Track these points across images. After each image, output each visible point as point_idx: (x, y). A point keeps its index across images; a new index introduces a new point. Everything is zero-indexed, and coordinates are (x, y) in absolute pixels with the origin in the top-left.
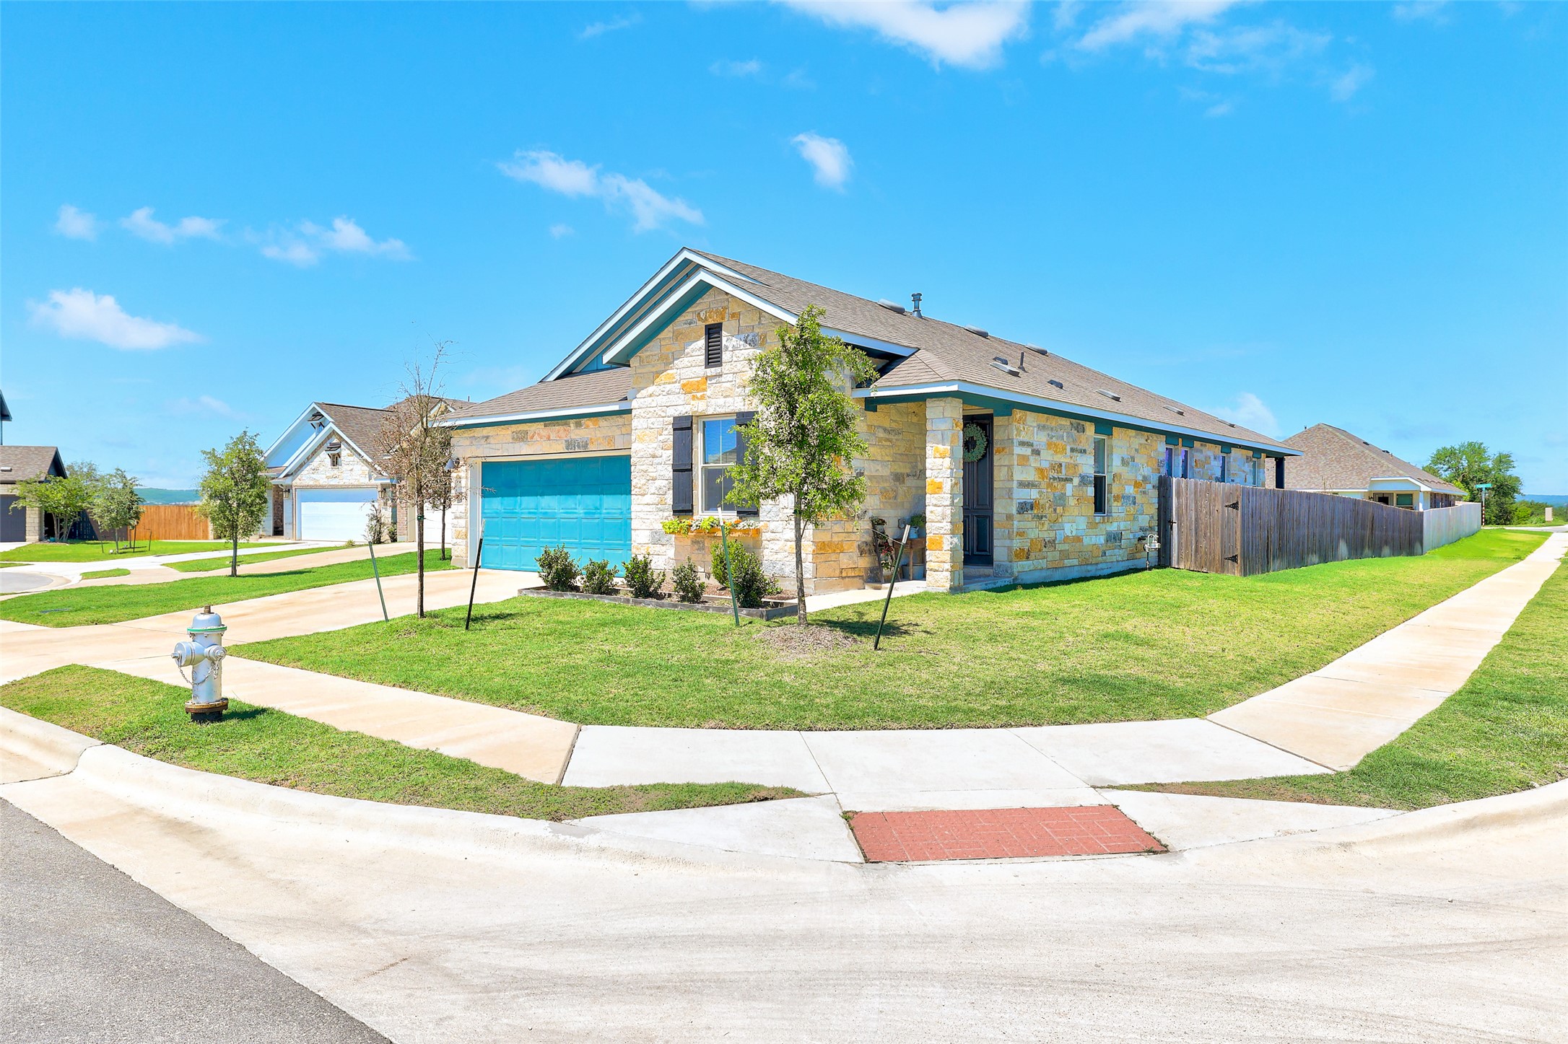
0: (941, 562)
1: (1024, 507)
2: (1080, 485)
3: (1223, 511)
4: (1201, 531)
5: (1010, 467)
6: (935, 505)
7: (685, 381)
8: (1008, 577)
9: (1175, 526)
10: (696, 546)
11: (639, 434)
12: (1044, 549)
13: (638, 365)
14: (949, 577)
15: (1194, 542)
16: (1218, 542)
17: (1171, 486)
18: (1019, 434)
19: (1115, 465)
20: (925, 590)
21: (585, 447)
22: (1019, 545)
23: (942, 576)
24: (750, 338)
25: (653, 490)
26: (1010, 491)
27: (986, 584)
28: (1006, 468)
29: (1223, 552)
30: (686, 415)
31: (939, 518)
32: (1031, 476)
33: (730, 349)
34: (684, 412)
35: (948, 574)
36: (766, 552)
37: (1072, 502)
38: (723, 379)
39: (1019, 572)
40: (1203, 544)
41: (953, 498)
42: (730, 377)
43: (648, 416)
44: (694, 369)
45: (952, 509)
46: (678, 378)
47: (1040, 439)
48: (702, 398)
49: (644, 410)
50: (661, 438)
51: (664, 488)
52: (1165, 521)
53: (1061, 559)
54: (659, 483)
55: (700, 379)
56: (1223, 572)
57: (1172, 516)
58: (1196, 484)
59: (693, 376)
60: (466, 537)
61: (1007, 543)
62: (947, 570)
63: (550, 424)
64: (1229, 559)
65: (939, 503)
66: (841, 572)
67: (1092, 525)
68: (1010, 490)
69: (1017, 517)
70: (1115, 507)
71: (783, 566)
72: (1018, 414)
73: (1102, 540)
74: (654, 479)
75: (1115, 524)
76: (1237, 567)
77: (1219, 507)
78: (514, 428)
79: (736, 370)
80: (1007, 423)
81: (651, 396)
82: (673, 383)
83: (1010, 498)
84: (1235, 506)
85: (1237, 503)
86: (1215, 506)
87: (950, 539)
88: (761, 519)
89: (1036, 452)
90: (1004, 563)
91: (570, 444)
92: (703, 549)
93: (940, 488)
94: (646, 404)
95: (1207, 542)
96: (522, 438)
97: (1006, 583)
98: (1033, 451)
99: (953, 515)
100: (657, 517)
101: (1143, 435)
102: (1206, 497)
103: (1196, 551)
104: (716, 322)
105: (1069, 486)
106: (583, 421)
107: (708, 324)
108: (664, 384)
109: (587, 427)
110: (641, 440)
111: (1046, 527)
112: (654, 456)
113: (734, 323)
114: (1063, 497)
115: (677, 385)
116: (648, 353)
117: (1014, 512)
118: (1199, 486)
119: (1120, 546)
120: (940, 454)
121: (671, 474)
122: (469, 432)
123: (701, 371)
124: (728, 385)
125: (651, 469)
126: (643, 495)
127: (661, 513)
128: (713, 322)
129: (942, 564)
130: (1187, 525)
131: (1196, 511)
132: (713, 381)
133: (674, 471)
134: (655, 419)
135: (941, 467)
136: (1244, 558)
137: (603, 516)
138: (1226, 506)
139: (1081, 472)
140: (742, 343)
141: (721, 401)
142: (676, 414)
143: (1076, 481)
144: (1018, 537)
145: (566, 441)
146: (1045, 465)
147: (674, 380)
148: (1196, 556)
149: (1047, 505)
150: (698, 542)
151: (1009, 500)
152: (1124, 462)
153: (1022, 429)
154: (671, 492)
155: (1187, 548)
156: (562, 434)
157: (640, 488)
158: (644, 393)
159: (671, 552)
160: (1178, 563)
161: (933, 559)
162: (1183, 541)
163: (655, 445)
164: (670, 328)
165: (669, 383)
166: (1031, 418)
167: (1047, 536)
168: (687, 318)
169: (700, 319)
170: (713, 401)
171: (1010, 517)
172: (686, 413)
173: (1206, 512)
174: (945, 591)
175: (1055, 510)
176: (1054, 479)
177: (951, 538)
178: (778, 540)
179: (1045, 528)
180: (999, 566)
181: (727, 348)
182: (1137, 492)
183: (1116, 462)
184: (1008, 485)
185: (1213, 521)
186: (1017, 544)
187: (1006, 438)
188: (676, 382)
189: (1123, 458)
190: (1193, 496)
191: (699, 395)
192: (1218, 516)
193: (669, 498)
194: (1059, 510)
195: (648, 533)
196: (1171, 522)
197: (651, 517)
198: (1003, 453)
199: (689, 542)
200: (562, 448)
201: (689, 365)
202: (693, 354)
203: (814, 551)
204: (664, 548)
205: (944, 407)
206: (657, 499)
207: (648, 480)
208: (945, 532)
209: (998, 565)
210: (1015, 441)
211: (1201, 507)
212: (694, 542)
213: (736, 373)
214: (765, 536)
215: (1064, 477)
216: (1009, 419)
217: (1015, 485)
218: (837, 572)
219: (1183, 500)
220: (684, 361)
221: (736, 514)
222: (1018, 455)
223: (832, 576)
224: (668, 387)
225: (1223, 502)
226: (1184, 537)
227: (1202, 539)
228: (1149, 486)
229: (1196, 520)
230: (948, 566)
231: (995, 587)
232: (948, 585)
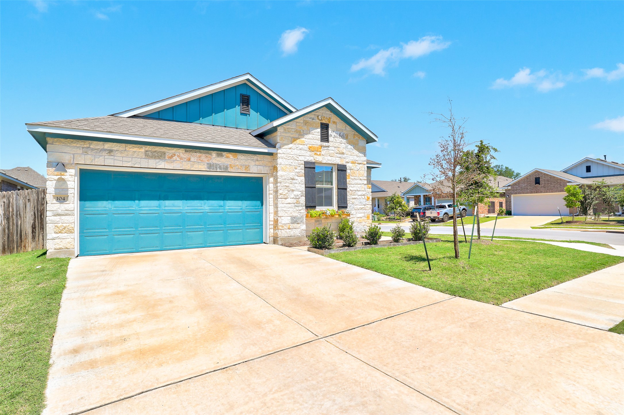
7: (311, 146)
10: (318, 223)
11: (283, 167)
13: (282, 131)
21: (226, 169)
24: (341, 134)
25: (292, 196)
30: (310, 161)
33: (333, 136)
34: (310, 159)
38: (330, 149)
42: (333, 148)
43: (289, 159)
44: (315, 141)
46: (307, 143)
48: (320, 155)
49: (286, 155)
50: (296, 170)
51: (300, 196)
54: (296, 193)
55: (318, 146)
59: (315, 144)
63: (191, 151)
74: (293, 191)
79: (335, 146)
81: (290, 149)
82: (303, 145)
91: (210, 166)
92: (321, 224)
94: (288, 152)
96: (161, 156)
100: (295, 210)
104: (326, 123)
106: (224, 153)
107: (322, 122)
108: (298, 144)
109: (228, 157)
110: (283, 170)
112: (293, 179)
113: (334, 125)
115: (305, 146)
116: (289, 127)
121: (304, 189)
123: (319, 143)
124: (332, 151)
125: (291, 186)
126: (286, 199)
127: (297, 208)
128: (325, 122)
132: (325, 148)
133: (306, 187)
134: (293, 161)
137: (226, 210)
140: (338, 135)
141: (330, 158)
142: (305, 160)
145: (208, 164)
147: (304, 144)
150: (319, 221)
156: (206, 160)
157: (285, 195)
159: (304, 227)
163: (294, 174)
164: (302, 118)
165: (301, 145)
168: (311, 116)
169: (318, 119)
170: (326, 157)
172: (311, 160)
181: (331, 136)
188: (305, 145)
191: (318, 153)
195: (289, 218)
197: (291, 210)
199: (313, 221)
200: (204, 167)
201: (312, 138)
202: (314, 134)
204: (299, 225)
206: (295, 201)
207: (289, 191)
212: (316, 221)
213: (335, 147)
220: (310, 136)
224: (301, 146)
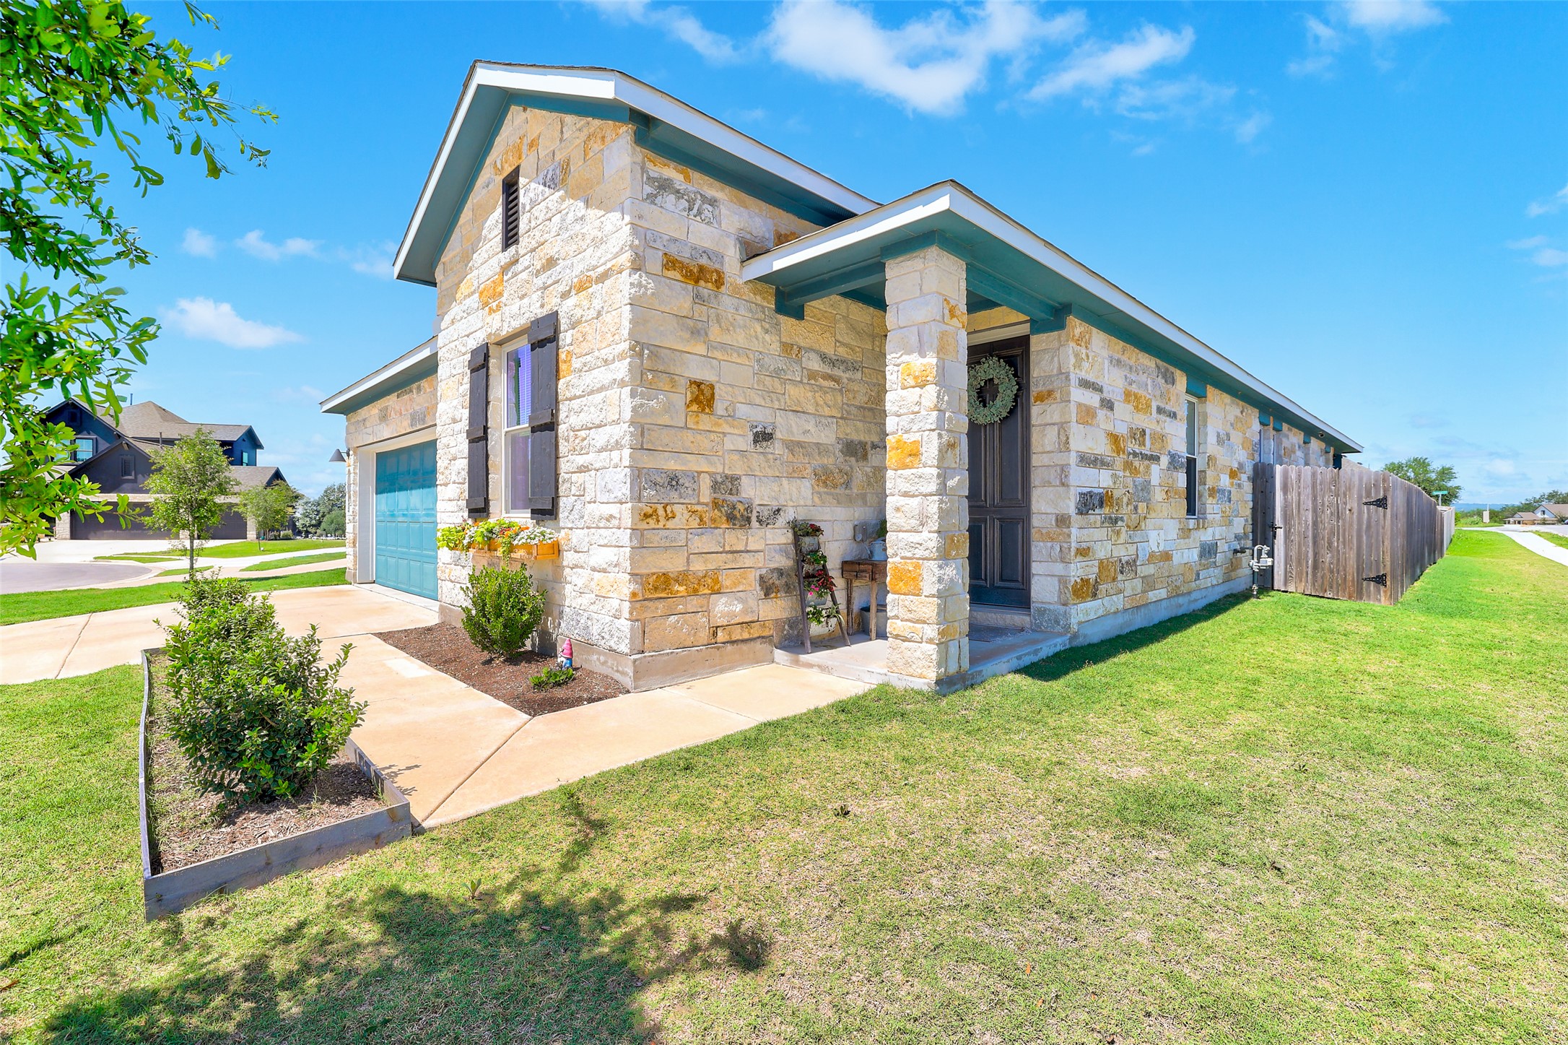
0: (918, 621)
1: (1090, 502)
2: (1168, 469)
3: (1360, 513)
4: (1323, 539)
5: (1063, 427)
6: (906, 494)
7: (483, 287)
8: (1060, 635)
9: (1280, 533)
11: (444, 390)
12: (1120, 577)
14: (934, 657)
15: (1311, 555)
16: (1352, 555)
17: (1273, 477)
18: (1078, 365)
19: (1210, 445)
20: (886, 679)
21: (423, 421)
22: (1080, 573)
23: (918, 654)
24: (550, 175)
25: (454, 477)
26: (1062, 470)
27: (1019, 658)
28: (1056, 428)
29: (1359, 570)
30: (482, 344)
31: (914, 522)
32: (1101, 447)
33: (528, 206)
35: (932, 649)
36: (568, 588)
37: (1159, 495)
38: (519, 265)
39: (1080, 623)
40: (1327, 558)
41: (943, 477)
42: (527, 260)
43: (452, 357)
44: (492, 260)
45: (941, 502)
46: (476, 284)
47: (1113, 382)
48: (498, 308)
49: (448, 349)
50: (459, 390)
51: (462, 472)
52: (1264, 524)
53: (1144, 592)
54: (457, 465)
55: (497, 274)
56: (1361, 599)
57: (1274, 518)
58: (1314, 474)
59: (491, 272)
61: (1059, 568)
62: (930, 641)
63: (401, 393)
64: (1370, 579)
65: (912, 489)
66: (715, 634)
67: (1185, 533)
68: (1064, 469)
69: (1076, 520)
70: (1212, 507)
71: (590, 623)
72: (1076, 325)
73: (1194, 555)
74: (455, 458)
75: (1210, 530)
76: (1385, 592)
77: (1353, 504)
78: (380, 404)
79: (534, 244)
80: (1056, 344)
81: (453, 323)
82: (472, 294)
83: (1063, 484)
84: (1381, 503)
85: (1385, 498)
86: (1345, 504)
87: (936, 570)
88: (562, 524)
89: (1108, 405)
90: (1051, 607)
93: (915, 454)
94: (450, 337)
95: (1332, 557)
97: (1059, 648)
98: (1102, 400)
99: (943, 514)
100: (458, 520)
101: (1238, 405)
102: (1331, 491)
103: (1315, 567)
104: (514, 167)
105: (1155, 468)
106: (423, 383)
107: (505, 175)
108: (464, 300)
109: (425, 391)
110: (446, 397)
111: (1123, 536)
112: (454, 421)
113: (530, 157)
114: (1146, 486)
115: (476, 295)
117: (1072, 510)
118: (1319, 477)
119: (1215, 562)
120: (916, 378)
121: (467, 448)
122: (355, 416)
123: (499, 258)
124: (525, 275)
125: (452, 442)
126: (447, 485)
127: (461, 514)
128: (510, 169)
129: (919, 626)
130: (1299, 532)
131: (1315, 511)
132: (510, 273)
133: (470, 442)
134: (456, 360)
135: (916, 409)
136: (1393, 577)
138: (1366, 504)
139: (1169, 448)
140: (541, 187)
141: (517, 308)
142: (473, 346)
143: (1165, 460)
144: (1079, 558)
145: (411, 414)
146: (1122, 430)
147: (473, 289)
148: (1314, 575)
149: (1125, 500)
151: (1061, 489)
152: (1220, 441)
153: (1084, 356)
154: (467, 478)
155: (1299, 562)
157: (444, 474)
158: (447, 319)
160: (1286, 584)
161: (903, 613)
162: (1293, 554)
163: (456, 403)
165: (469, 296)
166: (1100, 342)
167: (1124, 553)
169: (497, 172)
170: (508, 312)
171: (1062, 521)
172: (483, 340)
173: (1332, 513)
174: (925, 688)
175: (1136, 508)
176: (1135, 454)
177: (940, 567)
178: (582, 567)
179: (1121, 540)
180: (1042, 612)
181: (525, 205)
182: (1232, 484)
183: (1212, 439)
184: (1059, 459)
185: (1344, 525)
186: (1078, 570)
187: (1055, 372)
188: (475, 291)
189: (1218, 434)
190: (1309, 490)
191: (495, 305)
192: (1351, 518)
193: (465, 489)
194: (1142, 507)
196: (1274, 528)
197: (453, 519)
198: (1050, 401)
199: (484, 563)
201: (487, 255)
202: (491, 235)
204: (464, 572)
205: (921, 272)
206: (456, 491)
207: (450, 461)
208: (927, 554)
209: (1039, 610)
210: (1072, 376)
211: (1323, 505)
213: (535, 250)
214: (569, 558)
215: (1149, 453)
216: (1059, 337)
217: (1073, 459)
218: (704, 635)
219: (1293, 496)
220: (481, 253)
221: (529, 515)
222: (1079, 405)
223: (687, 644)
224: (468, 303)
225: (1360, 497)
226: (1295, 548)
227: (1324, 551)
228: (1244, 477)
229: (1315, 523)
230: (931, 631)
231: (1035, 659)
232: (932, 675)
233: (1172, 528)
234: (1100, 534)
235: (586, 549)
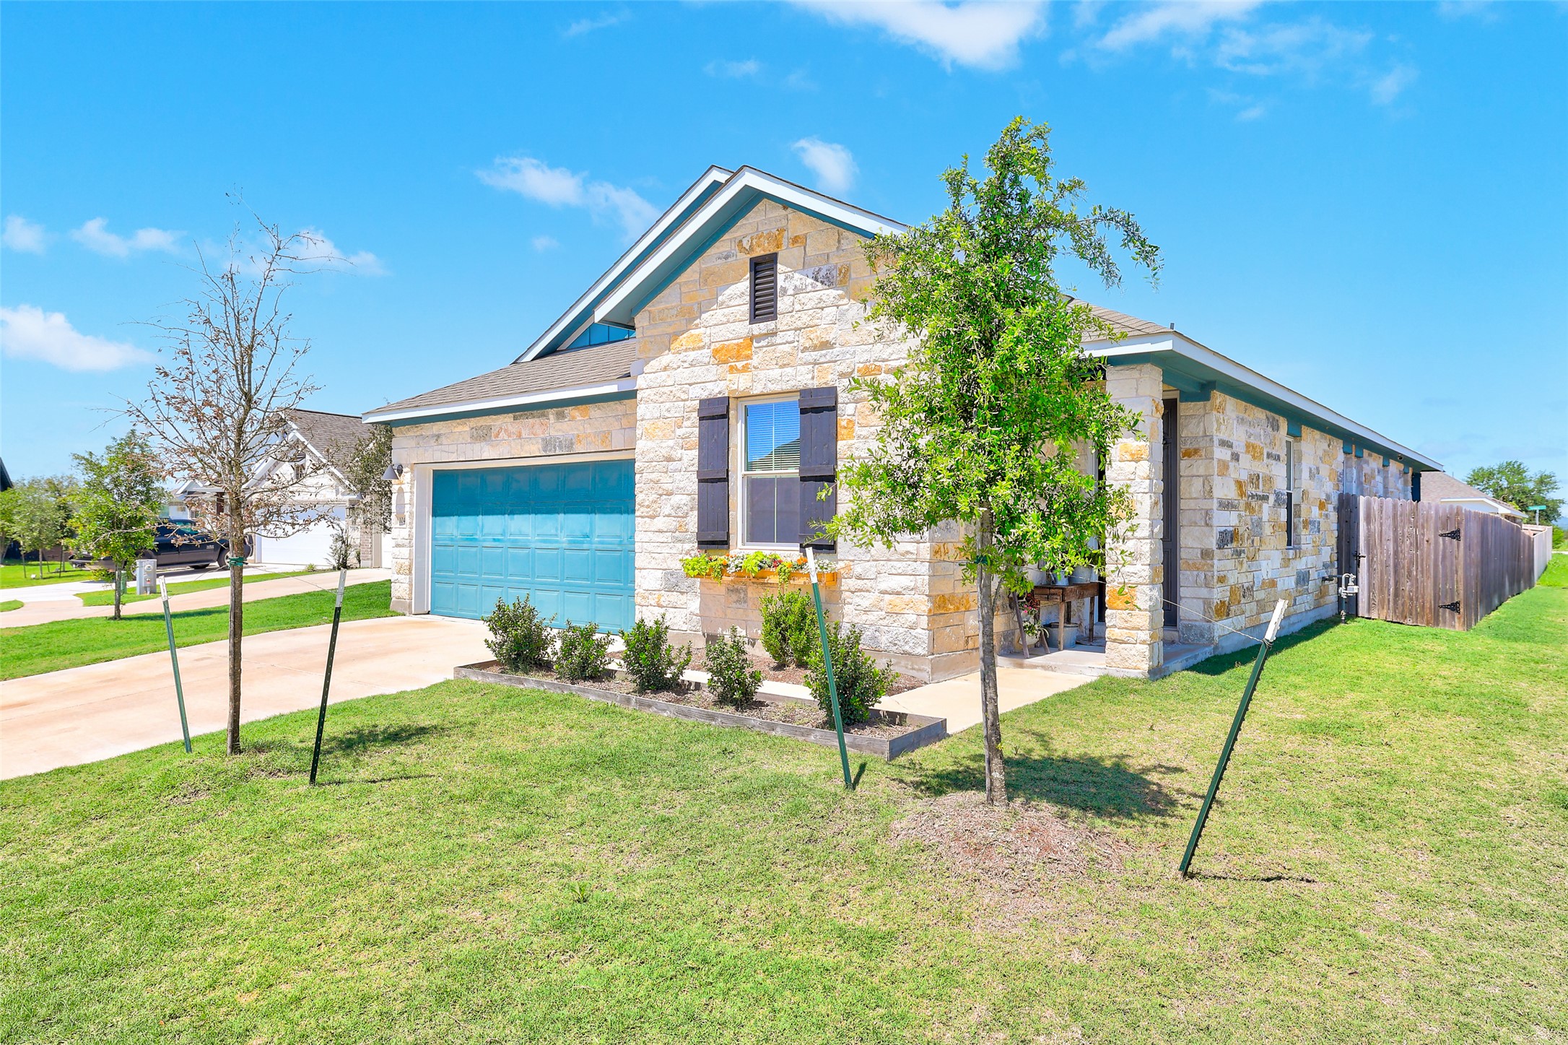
0: (1133, 629)
1: (1227, 538)
2: (1274, 507)
3: (1436, 543)
4: (1403, 568)
5: (1207, 479)
7: (718, 345)
8: (1205, 646)
9: (1363, 561)
10: (734, 597)
11: (648, 427)
12: (1243, 600)
13: (646, 324)
14: (1147, 653)
15: (1392, 582)
16: (1430, 584)
17: (1357, 507)
18: (1218, 429)
19: (1305, 482)
20: (1106, 672)
21: (569, 447)
22: (1219, 596)
23: (1133, 652)
24: (823, 273)
25: (667, 510)
26: (1207, 513)
27: (1187, 660)
28: (1201, 479)
29: (1436, 597)
30: (719, 396)
31: (1130, 558)
32: (1230, 493)
33: (790, 292)
34: (717, 391)
35: (1145, 648)
36: (847, 609)
37: (1268, 530)
38: (778, 339)
39: (1220, 637)
40: (1407, 586)
41: (1152, 526)
42: (790, 336)
43: (661, 400)
44: (732, 326)
45: (1151, 543)
46: (707, 340)
47: (1238, 436)
48: (745, 369)
49: (655, 390)
50: (679, 432)
51: (685, 508)
52: (1349, 553)
53: (1258, 614)
54: (676, 499)
55: (742, 340)
56: (1438, 625)
57: (1358, 547)
58: (1395, 506)
59: (731, 336)
60: (410, 573)
61: (1204, 592)
62: (1143, 642)
63: (521, 415)
64: (1445, 607)
65: (1129, 534)
66: (967, 642)
67: (1286, 562)
68: (1208, 513)
69: (1217, 552)
70: (1306, 538)
71: (877, 634)
72: (1218, 397)
73: (1293, 581)
74: (670, 494)
75: (1304, 559)
76: (1459, 618)
77: (1430, 535)
78: (474, 422)
79: (799, 324)
80: (1202, 411)
81: (665, 369)
82: (699, 348)
83: (1207, 525)
84: (1455, 535)
85: (1458, 531)
86: (1423, 534)
87: (1148, 592)
88: (839, 556)
89: (1236, 457)
90: (1197, 623)
91: (547, 443)
92: (745, 602)
93: (1131, 509)
94: (658, 381)
95: (1412, 585)
96: (483, 436)
97: (1208, 655)
98: (1232, 454)
99: (1153, 552)
100: (674, 551)
101: (1326, 439)
102: (1410, 522)
103: (1396, 595)
104: (768, 252)
105: (1265, 506)
106: (568, 410)
107: (754, 255)
108: (686, 350)
109: (573, 419)
110: (649, 435)
111: (1245, 565)
112: (669, 459)
113: (797, 251)
114: (1259, 524)
115: (706, 350)
116: (662, 306)
117: (1214, 547)
118: (1399, 509)
119: (1307, 589)
120: (1132, 455)
121: (695, 487)
122: (416, 429)
123: (745, 328)
124: (787, 348)
125: (665, 479)
126: (652, 517)
127: (679, 545)
128: (762, 253)
129: (1133, 632)
130: (1381, 561)
131: (1396, 541)
132: (763, 343)
133: (700, 481)
134: (672, 404)
135: (1133, 477)
136: (1467, 605)
137: (594, 546)
138: (1442, 535)
139: (1275, 488)
140: (810, 281)
141: (776, 373)
142: (704, 395)
143: (1272, 498)
144: (1220, 584)
145: (543, 439)
146: (1244, 477)
147: (703, 344)
148: (1395, 602)
149: (1246, 535)
150: (737, 591)
151: (1206, 529)
152: (1312, 476)
153: (1222, 421)
154: (696, 513)
155: (1381, 591)
156: (538, 429)
157: (648, 507)
158: (654, 364)
159: (695, 605)
160: (1369, 611)
161: (1119, 623)
162: (1376, 582)
163: (671, 443)
164: (695, 266)
165: (694, 349)
166: (1231, 406)
167: (1245, 580)
168: (722, 249)
169: (742, 249)
170: (762, 374)
171: (1206, 554)
172: (720, 393)
173: (1411, 544)
174: (1141, 676)
175: (1253, 541)
176: (1253, 496)
177: (1151, 589)
178: (868, 591)
179: (1244, 570)
180: (1189, 628)
181: (784, 290)
182: (1321, 515)
183: (1305, 475)
184: (1205, 504)
185: (1422, 555)
186: (1219, 594)
187: (1201, 434)
188: (703, 347)
189: (1310, 469)
190: (1390, 521)
191: (739, 365)
192: (1429, 549)
193: (692, 522)
194: (1257, 539)
195: (659, 574)
196: (1358, 557)
197: (666, 550)
198: (1196, 457)
199: (723, 590)
200: (535, 449)
201: (725, 320)
202: (732, 303)
203: (930, 610)
204: (684, 598)
205: (1137, 380)
206: (675, 523)
207: (661, 495)
208: (1141, 580)
209: (1186, 626)
210: (1215, 438)
211: (1403, 536)
212: (732, 590)
213: (800, 329)
214: (847, 584)
215: (1261, 494)
216: (1205, 406)
217: (1215, 505)
218: (962, 642)
219: (1375, 526)
220: (713, 316)
221: (798, 548)
222: (1219, 460)
223: (954, 649)
224: (692, 355)
225: (1436, 529)
226: (1377, 576)
227: (1404, 579)
228: (1330, 507)
229: (1396, 553)
230: (1145, 635)
231: (1196, 662)
232: (1145, 666)
233: (1277, 557)
234: (1230, 564)
235: (873, 577)
